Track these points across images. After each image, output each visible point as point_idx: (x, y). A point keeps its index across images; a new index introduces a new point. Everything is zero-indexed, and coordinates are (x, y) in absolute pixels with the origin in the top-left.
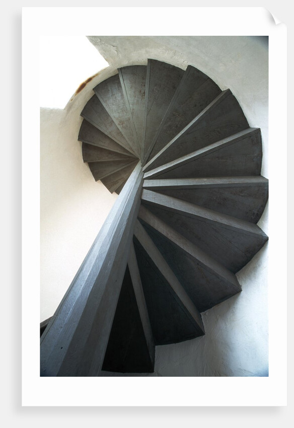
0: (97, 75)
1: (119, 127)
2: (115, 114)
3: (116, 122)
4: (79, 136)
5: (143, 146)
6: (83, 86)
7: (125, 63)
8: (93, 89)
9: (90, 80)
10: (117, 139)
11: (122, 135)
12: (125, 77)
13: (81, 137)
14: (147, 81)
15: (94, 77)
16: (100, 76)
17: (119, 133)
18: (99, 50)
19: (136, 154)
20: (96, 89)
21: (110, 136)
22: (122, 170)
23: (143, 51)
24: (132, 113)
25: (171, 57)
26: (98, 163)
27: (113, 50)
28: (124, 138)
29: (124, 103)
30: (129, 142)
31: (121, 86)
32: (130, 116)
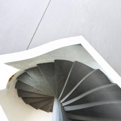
0: (15, 74)
1: (37, 88)
2: (32, 85)
3: (35, 87)
4: (18, 96)
5: (53, 92)
6: (11, 79)
7: (27, 68)
8: (17, 79)
9: (13, 76)
10: (39, 93)
11: (40, 91)
12: (30, 72)
13: (19, 96)
14: (41, 71)
15: (14, 75)
16: (17, 74)
17: (39, 90)
18: (12, 66)
19: (52, 95)
20: (18, 78)
21: (34, 92)
22: (48, 103)
23: (33, 63)
24: (41, 82)
25: (46, 61)
26: (34, 103)
27: (19, 65)
28: (42, 91)
29: (35, 80)
30: (45, 92)
31: (29, 75)
32: (40, 83)
